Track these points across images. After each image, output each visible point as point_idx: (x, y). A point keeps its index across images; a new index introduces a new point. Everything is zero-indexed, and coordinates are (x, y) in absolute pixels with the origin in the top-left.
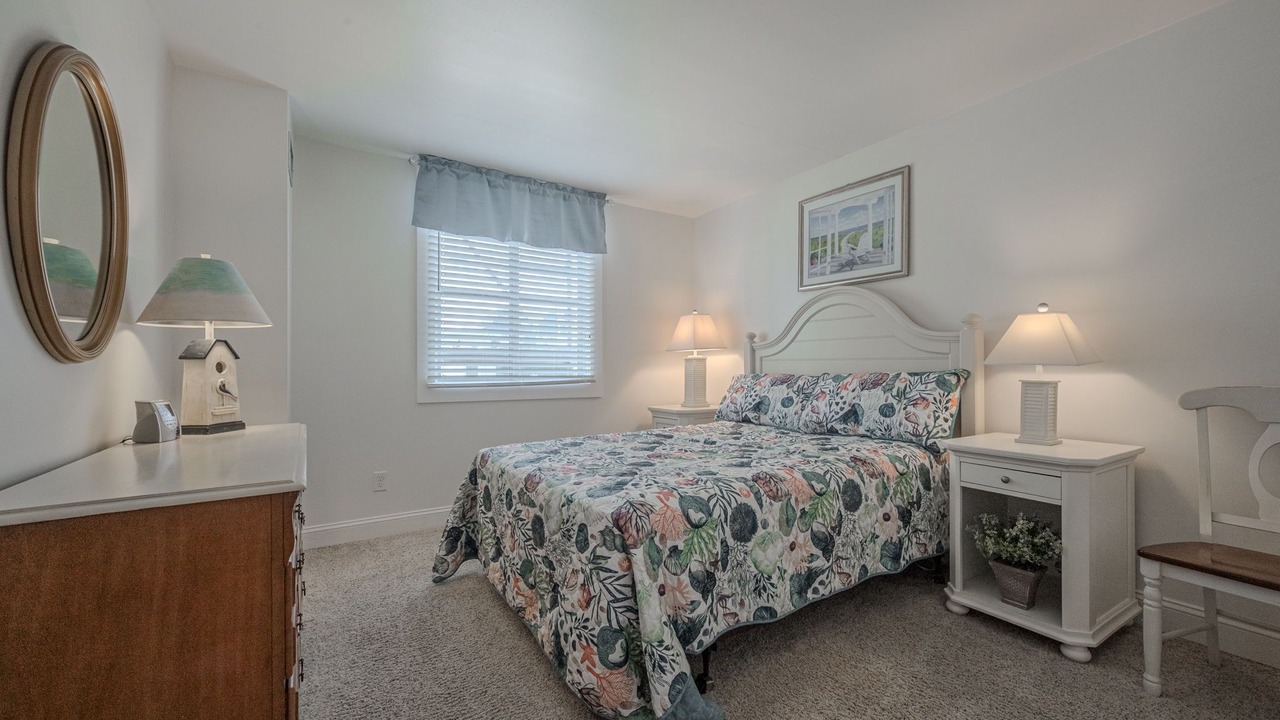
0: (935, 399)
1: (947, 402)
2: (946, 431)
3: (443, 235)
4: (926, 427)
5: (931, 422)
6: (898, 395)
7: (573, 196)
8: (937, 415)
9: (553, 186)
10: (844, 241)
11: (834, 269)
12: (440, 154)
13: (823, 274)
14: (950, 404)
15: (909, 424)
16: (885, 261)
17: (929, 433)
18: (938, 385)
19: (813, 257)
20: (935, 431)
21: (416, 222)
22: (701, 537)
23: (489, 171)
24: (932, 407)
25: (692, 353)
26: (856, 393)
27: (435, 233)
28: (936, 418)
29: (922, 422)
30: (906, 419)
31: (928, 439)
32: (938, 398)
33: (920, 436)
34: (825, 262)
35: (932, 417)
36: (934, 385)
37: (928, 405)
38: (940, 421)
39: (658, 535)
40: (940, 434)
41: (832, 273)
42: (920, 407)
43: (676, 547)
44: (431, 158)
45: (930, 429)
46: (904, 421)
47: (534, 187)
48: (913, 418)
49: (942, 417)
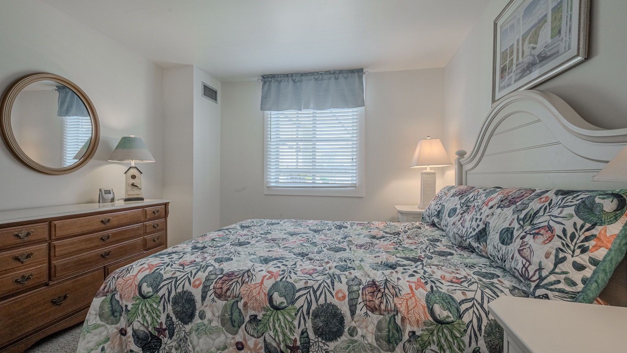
0: (564, 231)
1: (587, 239)
2: (574, 284)
3: (273, 112)
4: (540, 269)
5: (549, 264)
6: (523, 220)
7: (340, 76)
8: (561, 255)
9: (328, 73)
10: (526, 42)
11: (518, 77)
12: (268, 73)
13: (509, 85)
14: (592, 243)
15: (520, 259)
16: (562, 50)
17: (541, 279)
18: (577, 212)
19: (503, 70)
20: (552, 278)
21: (263, 108)
22: (278, 319)
23: (292, 75)
24: (557, 243)
25: (431, 169)
26: (492, 210)
27: (269, 112)
28: (559, 261)
29: (535, 260)
30: (519, 251)
31: (537, 287)
32: (569, 232)
33: (529, 279)
34: (511, 72)
35: (552, 257)
36: (571, 210)
37: (550, 239)
38: (567, 266)
39: (243, 301)
40: (561, 286)
41: (516, 81)
42: (541, 239)
43: (256, 316)
44: (265, 76)
45: (544, 274)
46: (517, 255)
47: (316, 77)
48: (526, 252)
49: (570, 259)
